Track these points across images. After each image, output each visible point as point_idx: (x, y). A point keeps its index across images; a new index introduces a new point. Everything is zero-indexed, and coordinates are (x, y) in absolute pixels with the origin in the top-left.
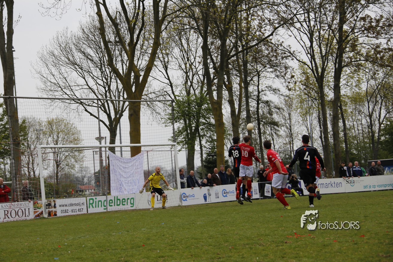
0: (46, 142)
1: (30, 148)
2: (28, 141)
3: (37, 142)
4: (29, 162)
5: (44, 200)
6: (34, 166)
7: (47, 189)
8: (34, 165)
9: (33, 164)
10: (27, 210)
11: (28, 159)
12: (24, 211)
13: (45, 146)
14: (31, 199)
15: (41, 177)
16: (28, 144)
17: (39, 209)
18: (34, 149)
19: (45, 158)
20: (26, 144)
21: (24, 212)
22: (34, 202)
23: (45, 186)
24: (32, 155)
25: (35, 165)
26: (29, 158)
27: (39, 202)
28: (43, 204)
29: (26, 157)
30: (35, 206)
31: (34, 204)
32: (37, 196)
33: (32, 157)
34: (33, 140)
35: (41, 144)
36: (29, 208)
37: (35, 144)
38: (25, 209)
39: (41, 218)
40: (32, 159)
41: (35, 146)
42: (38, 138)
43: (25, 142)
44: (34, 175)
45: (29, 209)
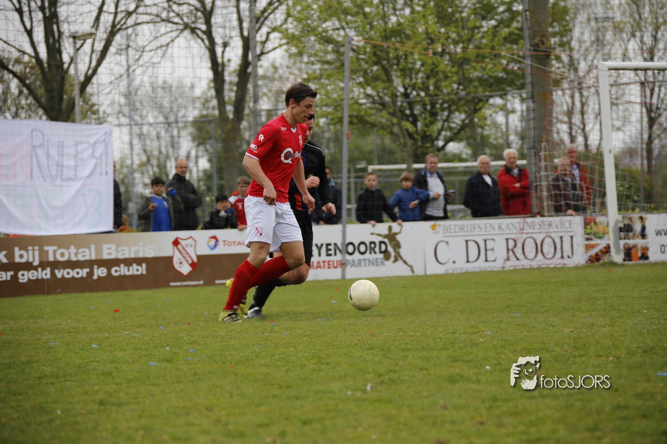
0: (620, 52)
1: (576, 70)
2: (571, 49)
3: (598, 51)
4: (572, 109)
5: (613, 215)
6: (586, 121)
7: (622, 186)
8: (586, 117)
9: (582, 113)
10: (567, 240)
11: (569, 100)
12: (558, 241)
13: (619, 63)
14: (578, 209)
15: (605, 150)
16: (571, 57)
17: (600, 238)
18: (589, 71)
19: (617, 99)
20: (565, 58)
21: (559, 246)
22: (585, 219)
23: (617, 178)
24: (580, 89)
25: (590, 117)
26: (572, 97)
27: (599, 219)
28: (611, 225)
29: (564, 94)
30: (588, 231)
31: (586, 224)
32: (594, 205)
33: (581, 95)
34: (584, 46)
35: (607, 57)
36: (571, 234)
37: (590, 58)
38: (561, 237)
39: (604, 264)
40: (581, 101)
41: (589, 63)
42: (599, 42)
43: (565, 51)
44: (586, 145)
45: (572, 237)
